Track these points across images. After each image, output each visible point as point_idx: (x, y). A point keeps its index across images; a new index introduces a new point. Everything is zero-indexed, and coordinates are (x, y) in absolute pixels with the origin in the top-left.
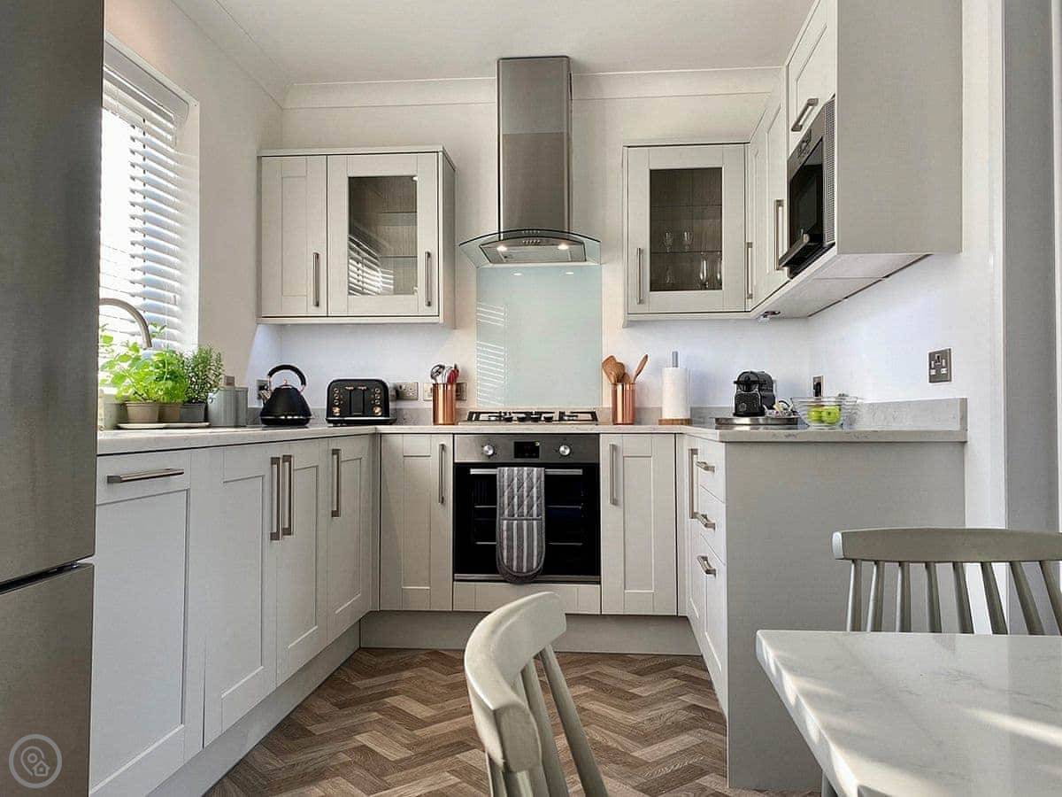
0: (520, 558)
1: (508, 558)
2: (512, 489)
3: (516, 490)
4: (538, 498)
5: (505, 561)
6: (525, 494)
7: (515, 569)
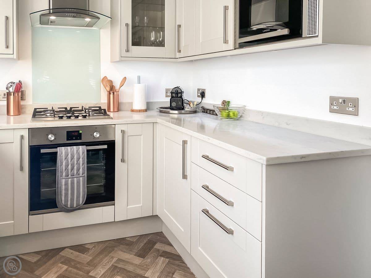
0: (72, 200)
1: (65, 201)
2: (68, 160)
3: (70, 161)
4: (83, 164)
5: (63, 202)
6: (75, 162)
7: (69, 206)
